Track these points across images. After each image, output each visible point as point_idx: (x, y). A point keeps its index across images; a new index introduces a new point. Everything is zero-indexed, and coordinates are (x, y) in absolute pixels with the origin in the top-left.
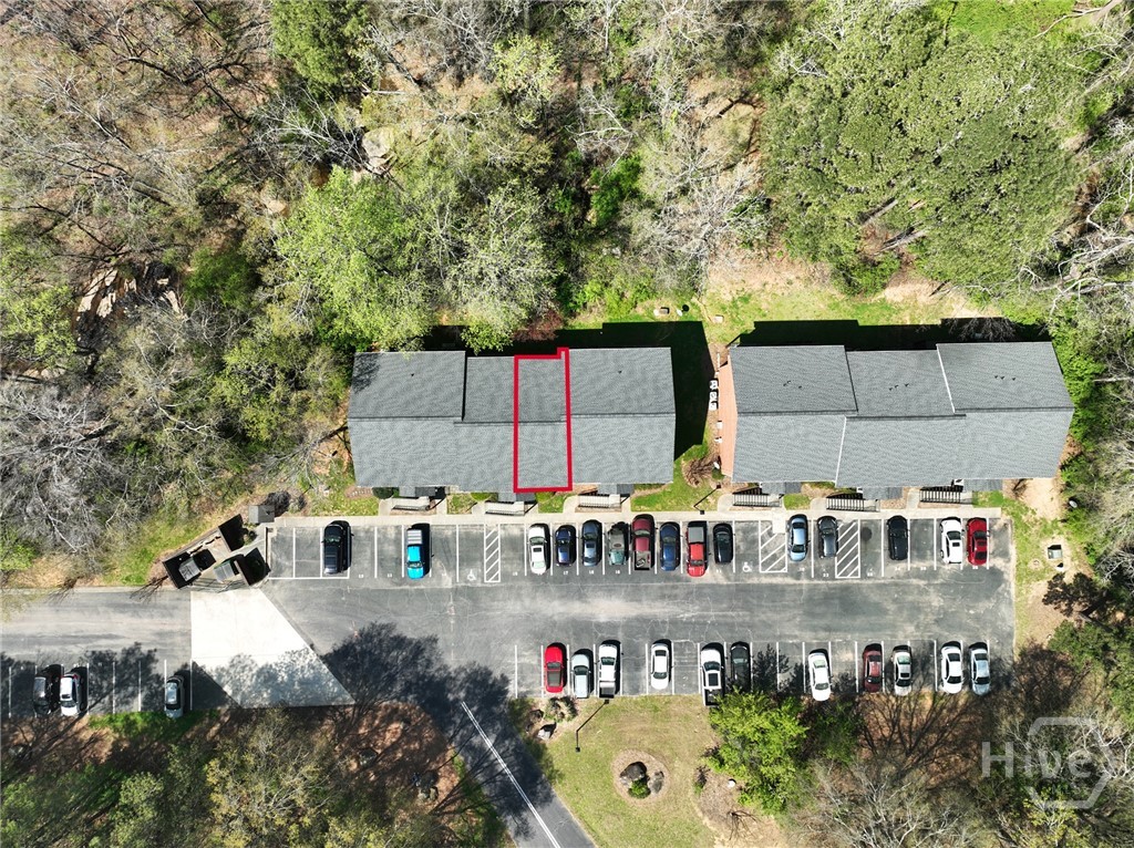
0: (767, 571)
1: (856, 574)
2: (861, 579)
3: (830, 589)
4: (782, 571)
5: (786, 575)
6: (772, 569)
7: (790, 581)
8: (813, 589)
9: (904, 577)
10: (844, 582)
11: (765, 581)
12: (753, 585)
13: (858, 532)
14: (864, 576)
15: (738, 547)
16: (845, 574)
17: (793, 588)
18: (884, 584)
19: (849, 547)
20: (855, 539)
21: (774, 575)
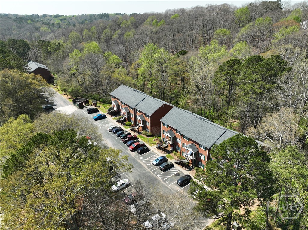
0: (144, 162)
1: (163, 179)
2: (163, 181)
3: (152, 176)
4: (147, 164)
5: (147, 165)
6: (146, 163)
7: (146, 167)
8: (148, 172)
9: (175, 191)
10: (158, 178)
11: (141, 163)
12: (137, 161)
13: (176, 173)
14: (165, 181)
15: (146, 154)
16: (160, 177)
17: (144, 169)
18: (167, 187)
19: (169, 173)
20: (173, 173)
21: (144, 163)
